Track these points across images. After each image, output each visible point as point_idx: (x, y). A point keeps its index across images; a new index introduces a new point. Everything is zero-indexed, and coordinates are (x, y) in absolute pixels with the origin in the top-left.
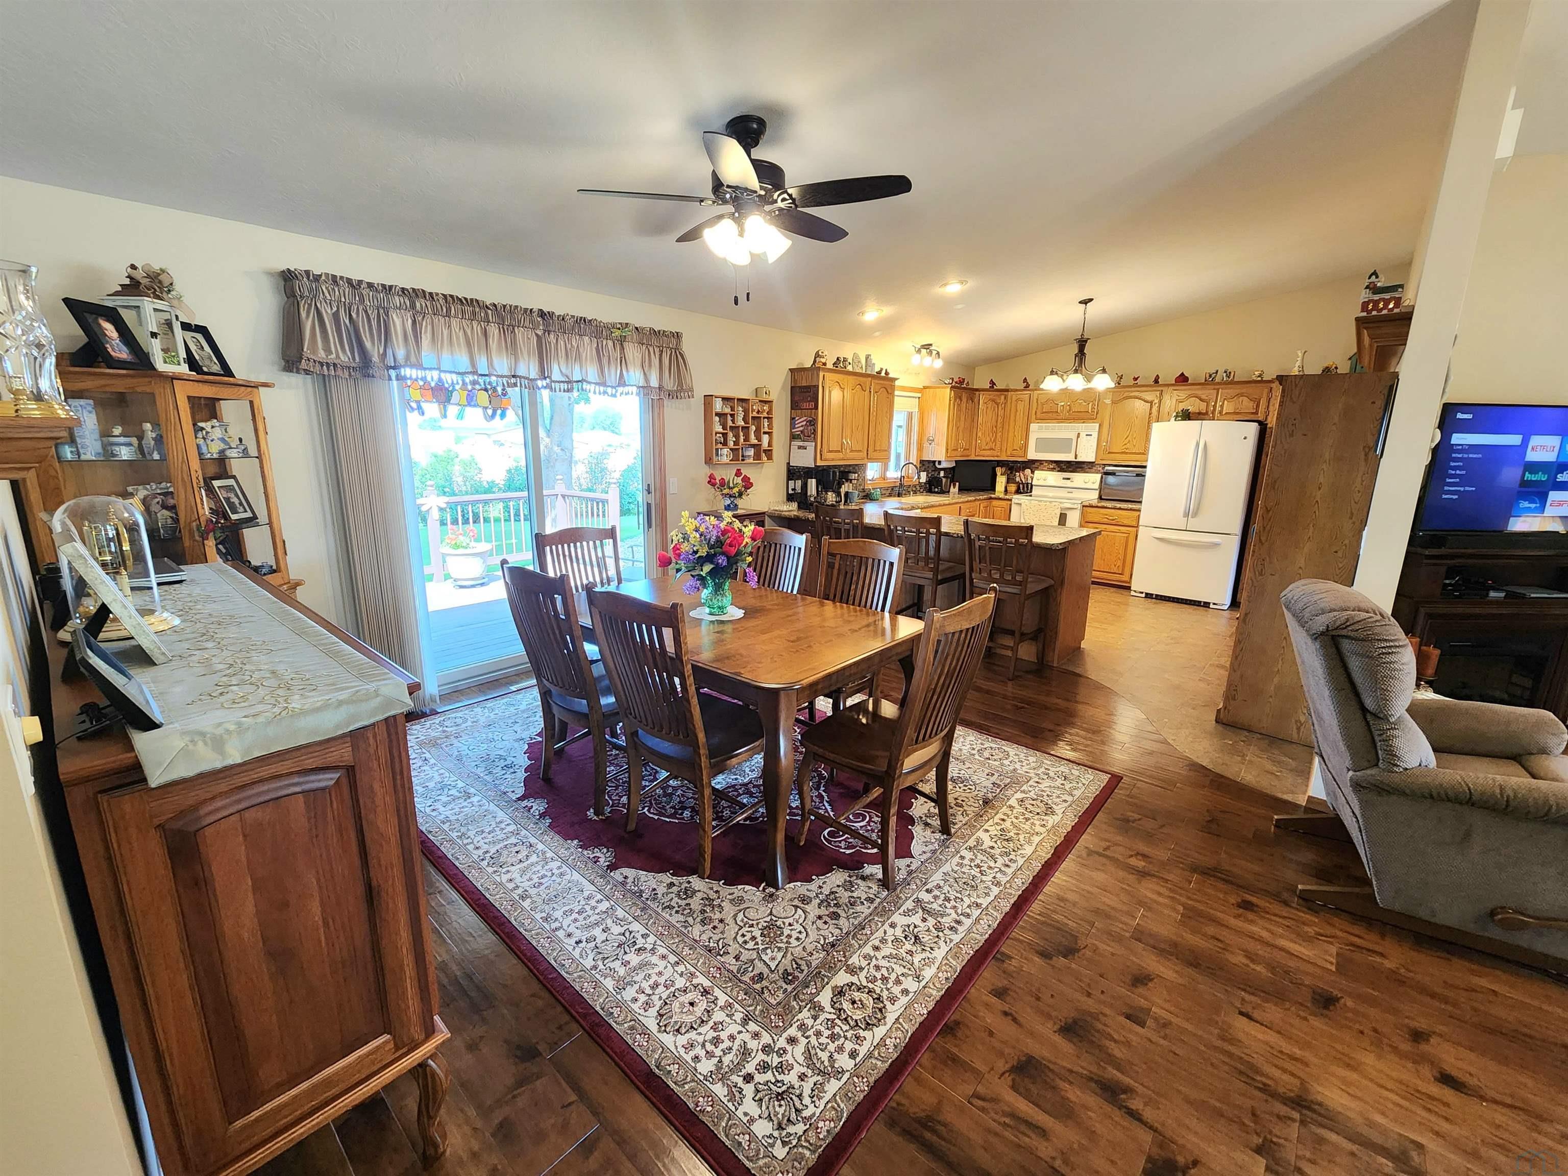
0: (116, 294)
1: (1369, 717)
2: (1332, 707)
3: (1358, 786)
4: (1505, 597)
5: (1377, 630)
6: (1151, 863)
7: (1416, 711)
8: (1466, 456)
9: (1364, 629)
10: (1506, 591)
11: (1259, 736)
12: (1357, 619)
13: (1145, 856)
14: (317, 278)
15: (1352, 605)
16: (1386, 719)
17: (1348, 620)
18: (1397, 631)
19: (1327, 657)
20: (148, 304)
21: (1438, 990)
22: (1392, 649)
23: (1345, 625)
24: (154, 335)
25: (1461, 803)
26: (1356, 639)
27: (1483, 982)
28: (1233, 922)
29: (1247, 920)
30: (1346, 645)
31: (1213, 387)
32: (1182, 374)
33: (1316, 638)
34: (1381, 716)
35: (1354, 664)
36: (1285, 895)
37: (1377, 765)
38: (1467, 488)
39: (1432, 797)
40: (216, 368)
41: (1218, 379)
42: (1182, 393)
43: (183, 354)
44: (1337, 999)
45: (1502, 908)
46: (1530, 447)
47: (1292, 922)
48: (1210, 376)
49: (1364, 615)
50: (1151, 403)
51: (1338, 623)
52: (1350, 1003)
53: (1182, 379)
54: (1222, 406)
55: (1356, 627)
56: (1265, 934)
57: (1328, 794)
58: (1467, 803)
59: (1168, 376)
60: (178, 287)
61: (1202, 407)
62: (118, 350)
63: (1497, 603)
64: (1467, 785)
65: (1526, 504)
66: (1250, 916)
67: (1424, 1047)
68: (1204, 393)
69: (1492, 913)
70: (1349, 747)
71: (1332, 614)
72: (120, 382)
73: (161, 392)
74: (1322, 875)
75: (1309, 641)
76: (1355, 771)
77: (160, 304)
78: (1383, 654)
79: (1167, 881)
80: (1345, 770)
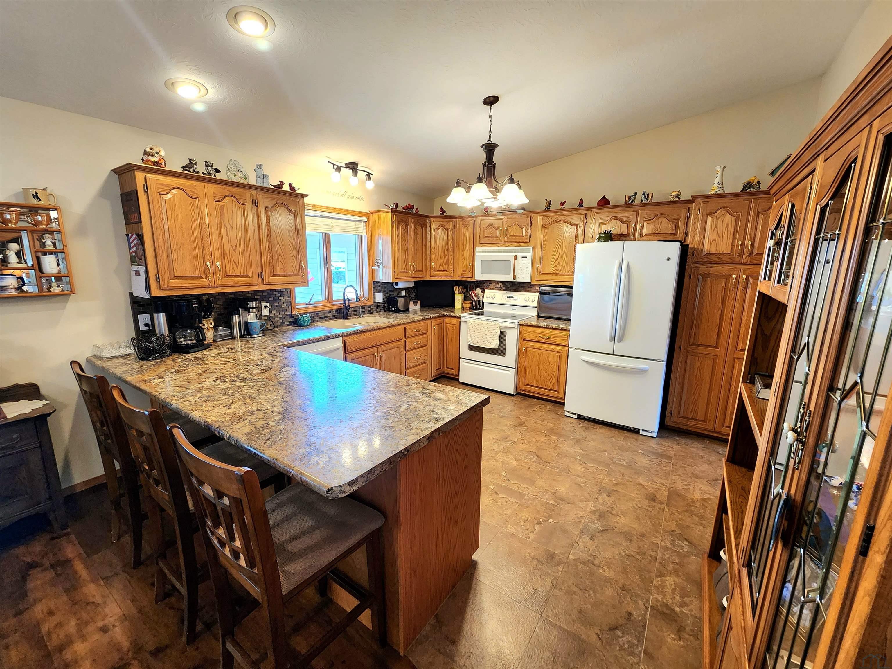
31: (632, 209)
32: (604, 198)
41: (637, 201)
42: (605, 215)
48: (630, 198)
50: (577, 226)
53: (604, 202)
54: (642, 228)
59: (592, 200)
61: (624, 229)
68: (625, 215)
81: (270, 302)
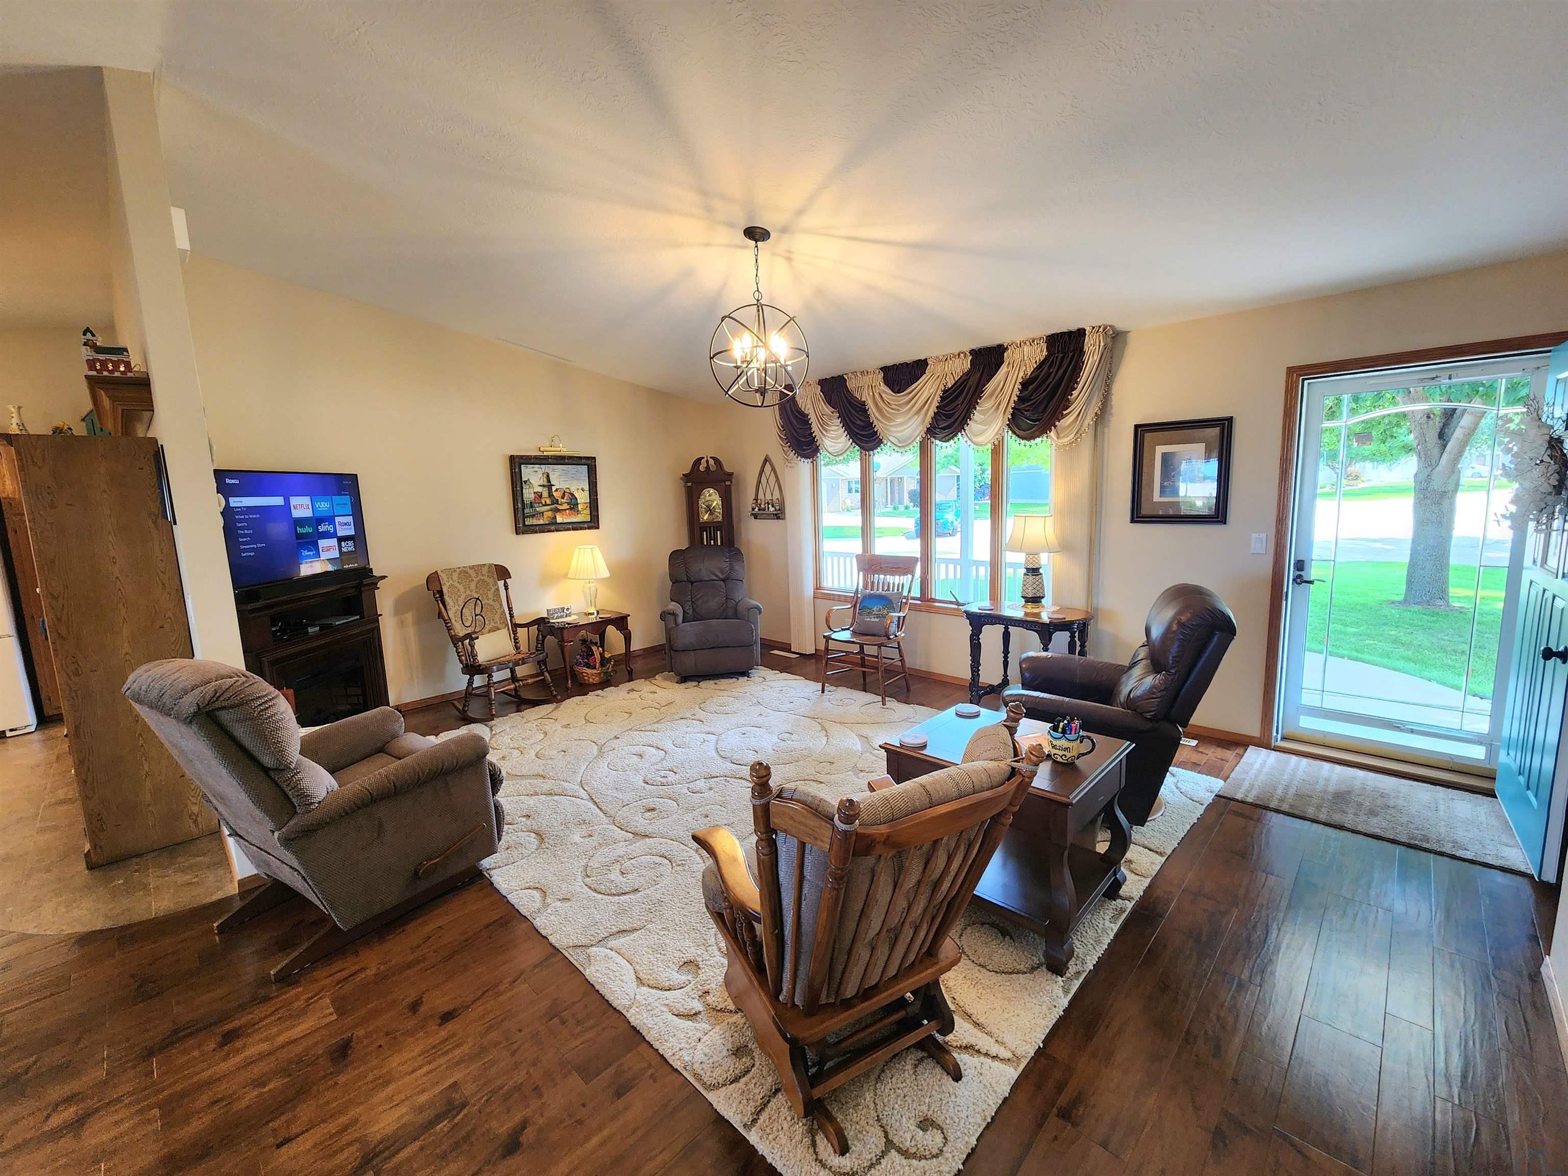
1: (272, 773)
2: (235, 782)
3: (287, 842)
4: (320, 630)
5: (248, 691)
6: (83, 1100)
7: (309, 749)
8: (247, 517)
9: (236, 694)
10: (319, 625)
11: (152, 854)
12: (224, 688)
13: (68, 1100)
15: (213, 677)
16: (287, 768)
17: (216, 692)
18: (264, 687)
19: (209, 736)
21: (411, 958)
22: (268, 703)
23: (216, 696)
25: (367, 806)
26: (232, 707)
27: (432, 926)
28: (224, 1067)
29: (238, 1051)
30: (225, 717)
33: (191, 722)
34: (283, 767)
35: (241, 732)
36: (262, 992)
37: (296, 812)
38: (259, 545)
39: (347, 814)
44: (350, 1039)
45: (419, 864)
46: (292, 508)
47: (281, 1011)
49: (230, 681)
51: (208, 697)
52: (361, 1032)
55: (227, 695)
56: (264, 1047)
57: (258, 866)
58: (371, 802)
63: (316, 637)
64: (366, 789)
65: (307, 553)
66: (238, 1044)
67: (423, 1009)
69: (416, 873)
70: (266, 812)
71: (197, 691)
74: (283, 945)
75: (183, 728)
76: (280, 829)
78: (262, 711)
79: (119, 1100)
80: (270, 834)
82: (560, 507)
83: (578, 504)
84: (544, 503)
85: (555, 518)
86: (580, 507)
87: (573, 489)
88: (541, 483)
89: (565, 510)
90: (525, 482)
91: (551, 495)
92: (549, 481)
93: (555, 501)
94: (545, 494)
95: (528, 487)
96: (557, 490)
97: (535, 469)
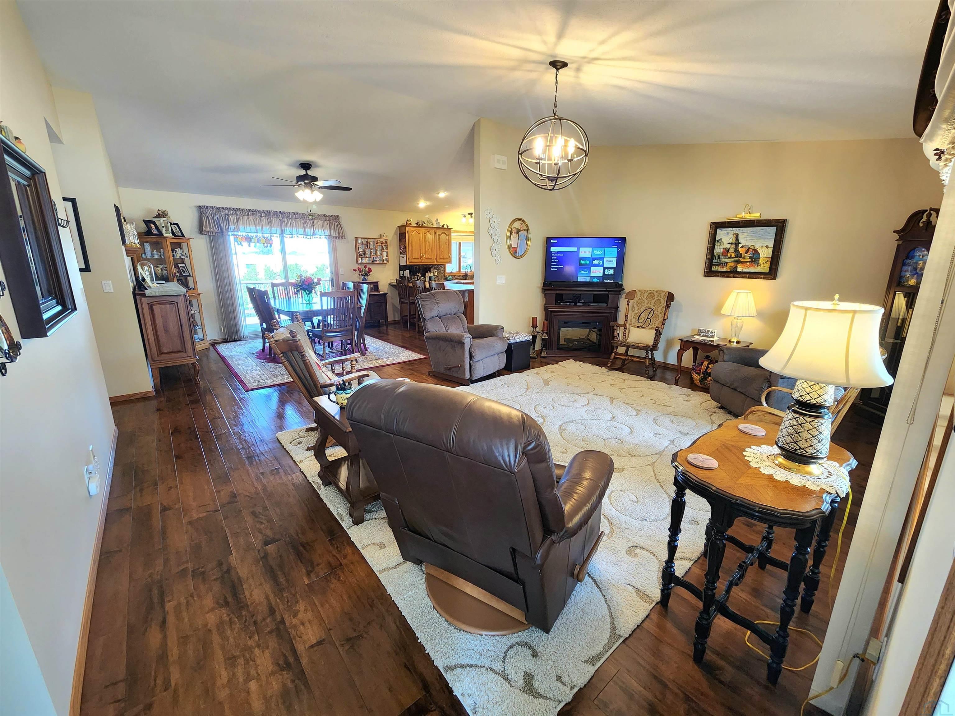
0: (155, 217)
8: (557, 255)
14: (207, 207)
20: (162, 220)
24: (163, 227)
38: (560, 266)
40: (180, 234)
43: (170, 231)
46: (580, 252)
60: (170, 214)
62: (155, 231)
65: (583, 272)
69: (446, 368)
72: (154, 239)
73: (164, 242)
77: (165, 219)
81: (437, 270)
82: (742, 260)
83: (759, 258)
84: (729, 256)
85: (736, 267)
86: (761, 261)
87: (757, 246)
88: (731, 241)
89: (746, 262)
90: (718, 241)
91: (736, 250)
92: (737, 239)
93: (738, 255)
94: (732, 249)
95: (719, 244)
96: (742, 247)
97: (727, 232)
